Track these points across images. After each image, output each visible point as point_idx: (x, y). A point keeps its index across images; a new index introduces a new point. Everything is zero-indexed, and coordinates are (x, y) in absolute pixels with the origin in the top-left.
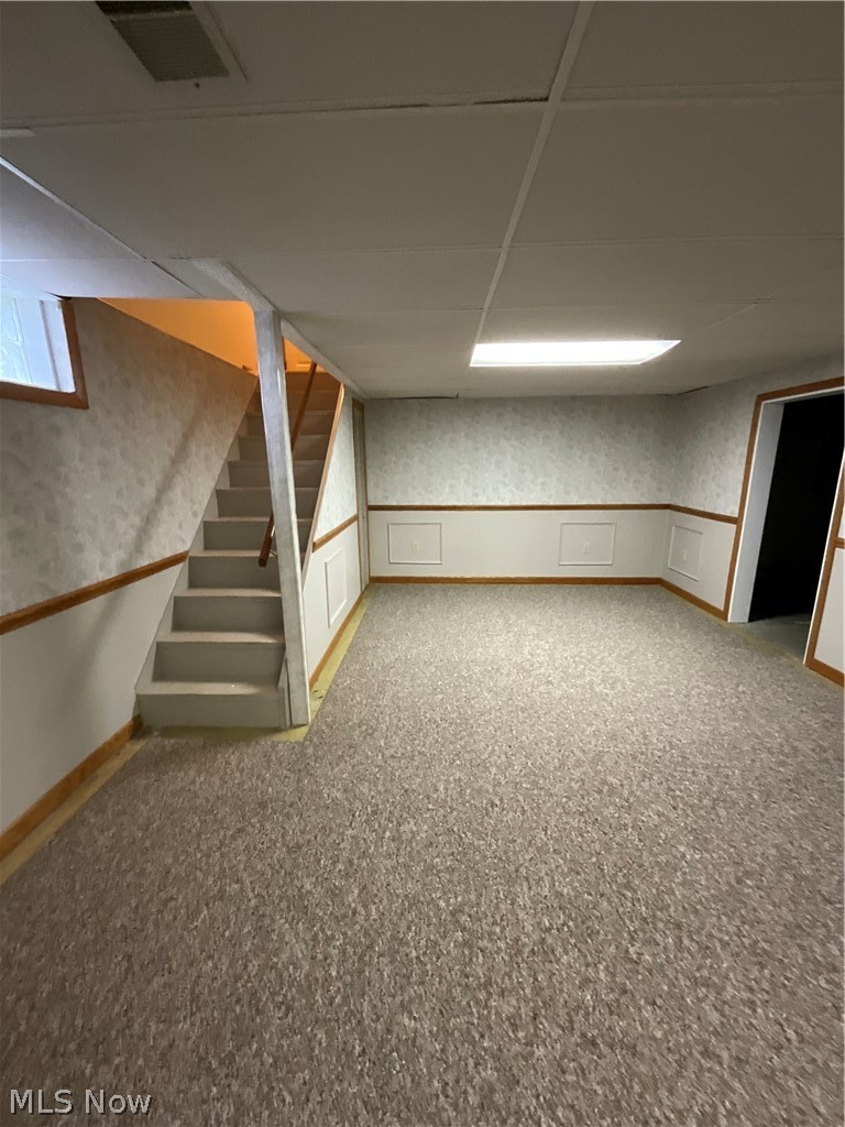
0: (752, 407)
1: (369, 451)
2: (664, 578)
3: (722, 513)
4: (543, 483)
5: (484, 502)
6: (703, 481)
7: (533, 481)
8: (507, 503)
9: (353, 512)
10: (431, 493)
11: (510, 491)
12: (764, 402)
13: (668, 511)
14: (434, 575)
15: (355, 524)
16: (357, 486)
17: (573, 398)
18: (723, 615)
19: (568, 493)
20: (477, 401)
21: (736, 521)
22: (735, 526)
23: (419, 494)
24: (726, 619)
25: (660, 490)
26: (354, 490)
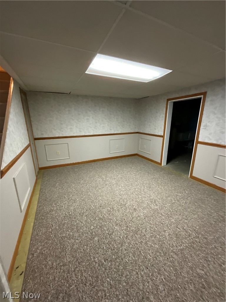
0: (166, 102)
1: (31, 114)
2: (138, 153)
3: (157, 134)
4: (103, 127)
5: (83, 134)
6: (150, 125)
7: (100, 126)
8: (92, 134)
9: (27, 143)
10: (63, 131)
11: (92, 130)
12: (169, 101)
13: (138, 134)
14: (67, 163)
15: (29, 149)
16: (28, 130)
17: (111, 98)
18: (161, 164)
19: (111, 130)
20: (78, 96)
21: (163, 137)
22: (162, 138)
23: (57, 132)
24: (161, 165)
25: (135, 128)
26: (26, 132)
